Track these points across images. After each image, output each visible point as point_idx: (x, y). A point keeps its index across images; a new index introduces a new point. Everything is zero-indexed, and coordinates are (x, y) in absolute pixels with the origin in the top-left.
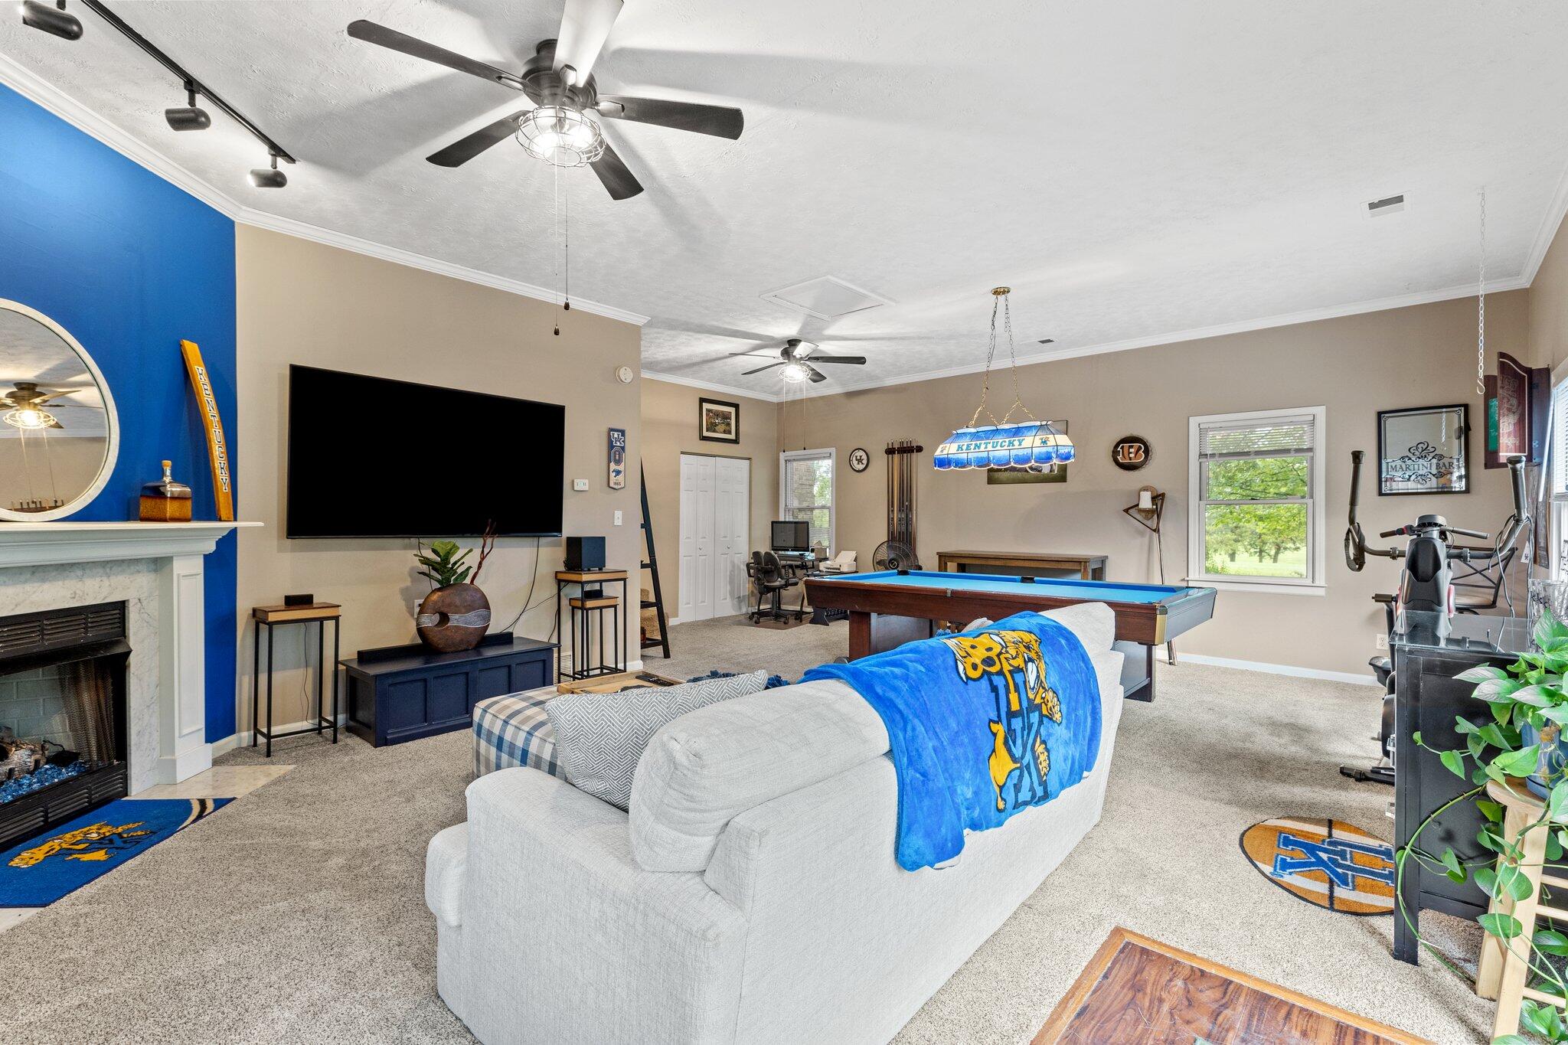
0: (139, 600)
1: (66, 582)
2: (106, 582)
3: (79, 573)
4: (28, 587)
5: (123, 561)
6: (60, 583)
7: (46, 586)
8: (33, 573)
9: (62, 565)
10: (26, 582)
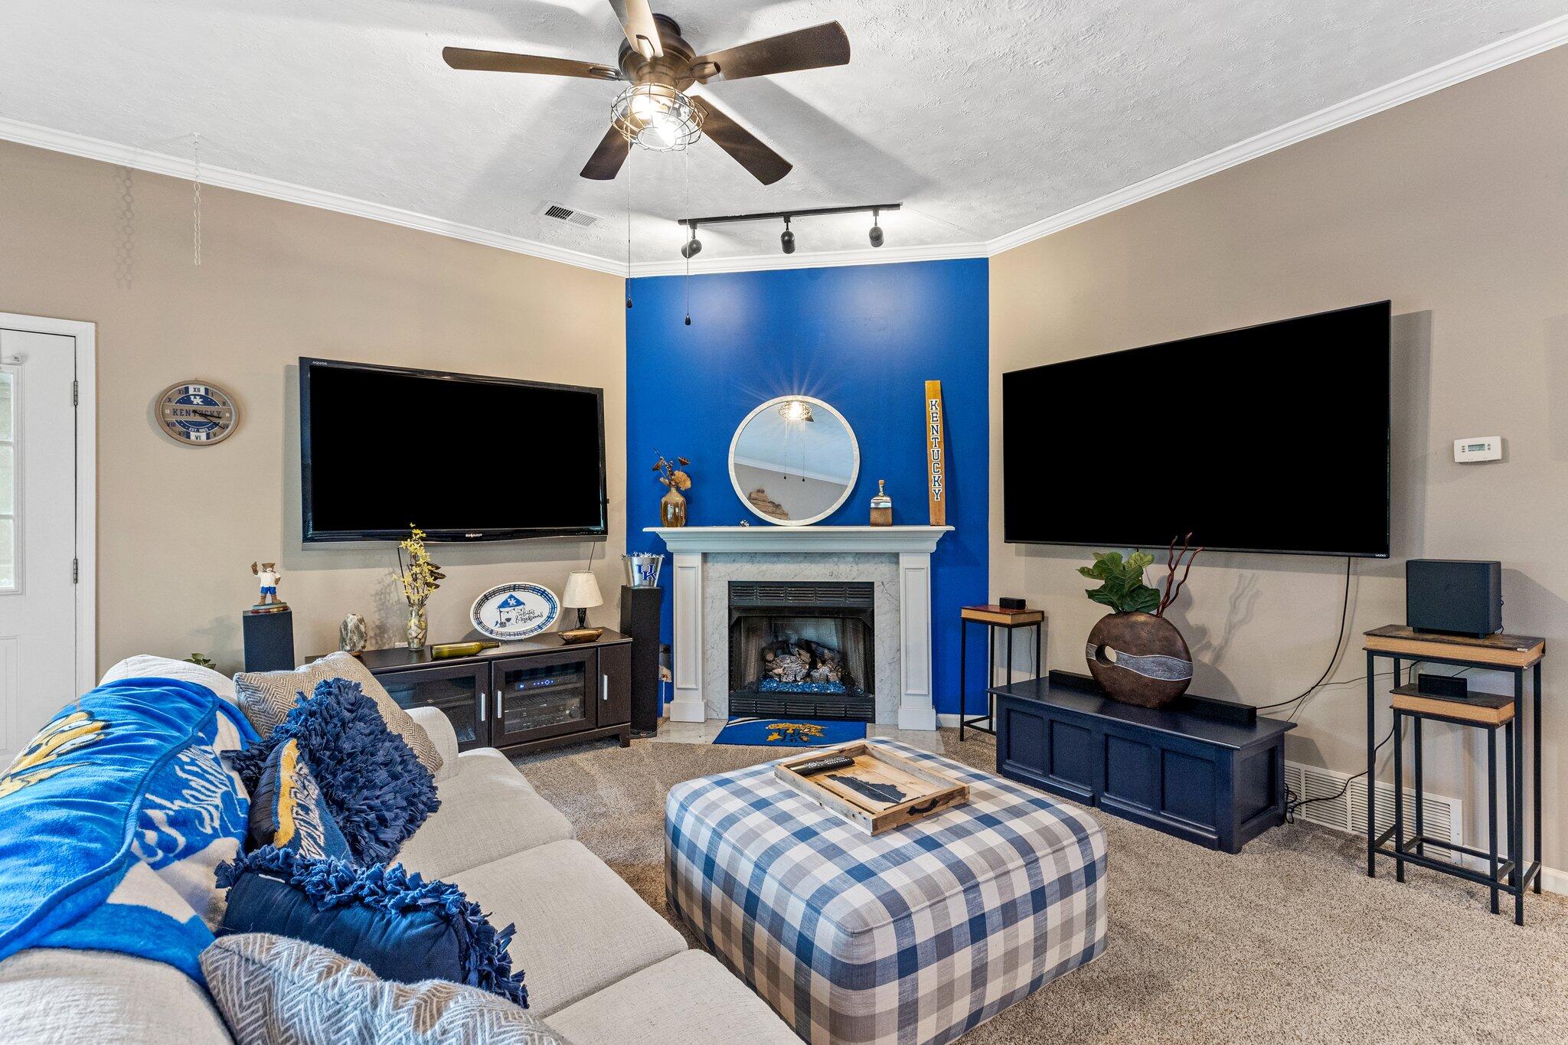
0: (883, 583)
1: (827, 565)
2: (855, 567)
3: (836, 559)
4: (802, 566)
5: (868, 554)
6: (823, 565)
7: (813, 566)
8: (805, 557)
9: (823, 553)
10: (801, 562)
